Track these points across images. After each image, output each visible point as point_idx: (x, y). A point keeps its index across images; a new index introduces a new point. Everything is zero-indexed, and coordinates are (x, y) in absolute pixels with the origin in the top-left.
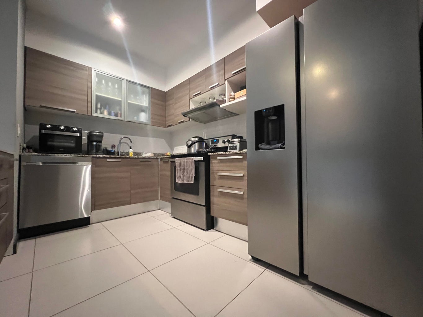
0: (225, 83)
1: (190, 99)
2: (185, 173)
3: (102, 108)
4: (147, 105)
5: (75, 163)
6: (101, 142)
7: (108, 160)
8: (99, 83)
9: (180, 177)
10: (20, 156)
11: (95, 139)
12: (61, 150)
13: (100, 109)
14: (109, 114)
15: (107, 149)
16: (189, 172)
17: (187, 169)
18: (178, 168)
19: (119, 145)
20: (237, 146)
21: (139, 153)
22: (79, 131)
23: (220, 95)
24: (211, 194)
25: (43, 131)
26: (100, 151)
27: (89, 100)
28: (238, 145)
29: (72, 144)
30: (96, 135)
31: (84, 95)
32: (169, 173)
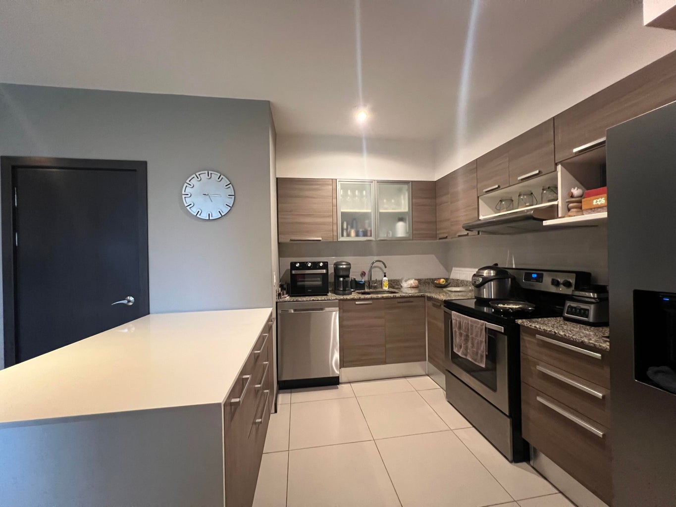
0: (556, 170)
1: (478, 197)
2: (470, 345)
3: (349, 227)
4: (407, 210)
5: (322, 309)
6: (348, 276)
7: (357, 303)
8: (345, 195)
9: (461, 347)
10: (277, 303)
11: (341, 273)
12: (309, 290)
13: (347, 229)
14: (357, 235)
15: (356, 280)
16: (475, 345)
17: (473, 338)
18: (457, 330)
19: (370, 271)
20: (588, 310)
21: (397, 280)
22: (326, 265)
23: (543, 190)
24: (523, 397)
25: (294, 272)
26: (347, 289)
27: (335, 221)
28: (592, 309)
29: (318, 283)
30: (343, 269)
31: (329, 216)
32: (441, 325)
